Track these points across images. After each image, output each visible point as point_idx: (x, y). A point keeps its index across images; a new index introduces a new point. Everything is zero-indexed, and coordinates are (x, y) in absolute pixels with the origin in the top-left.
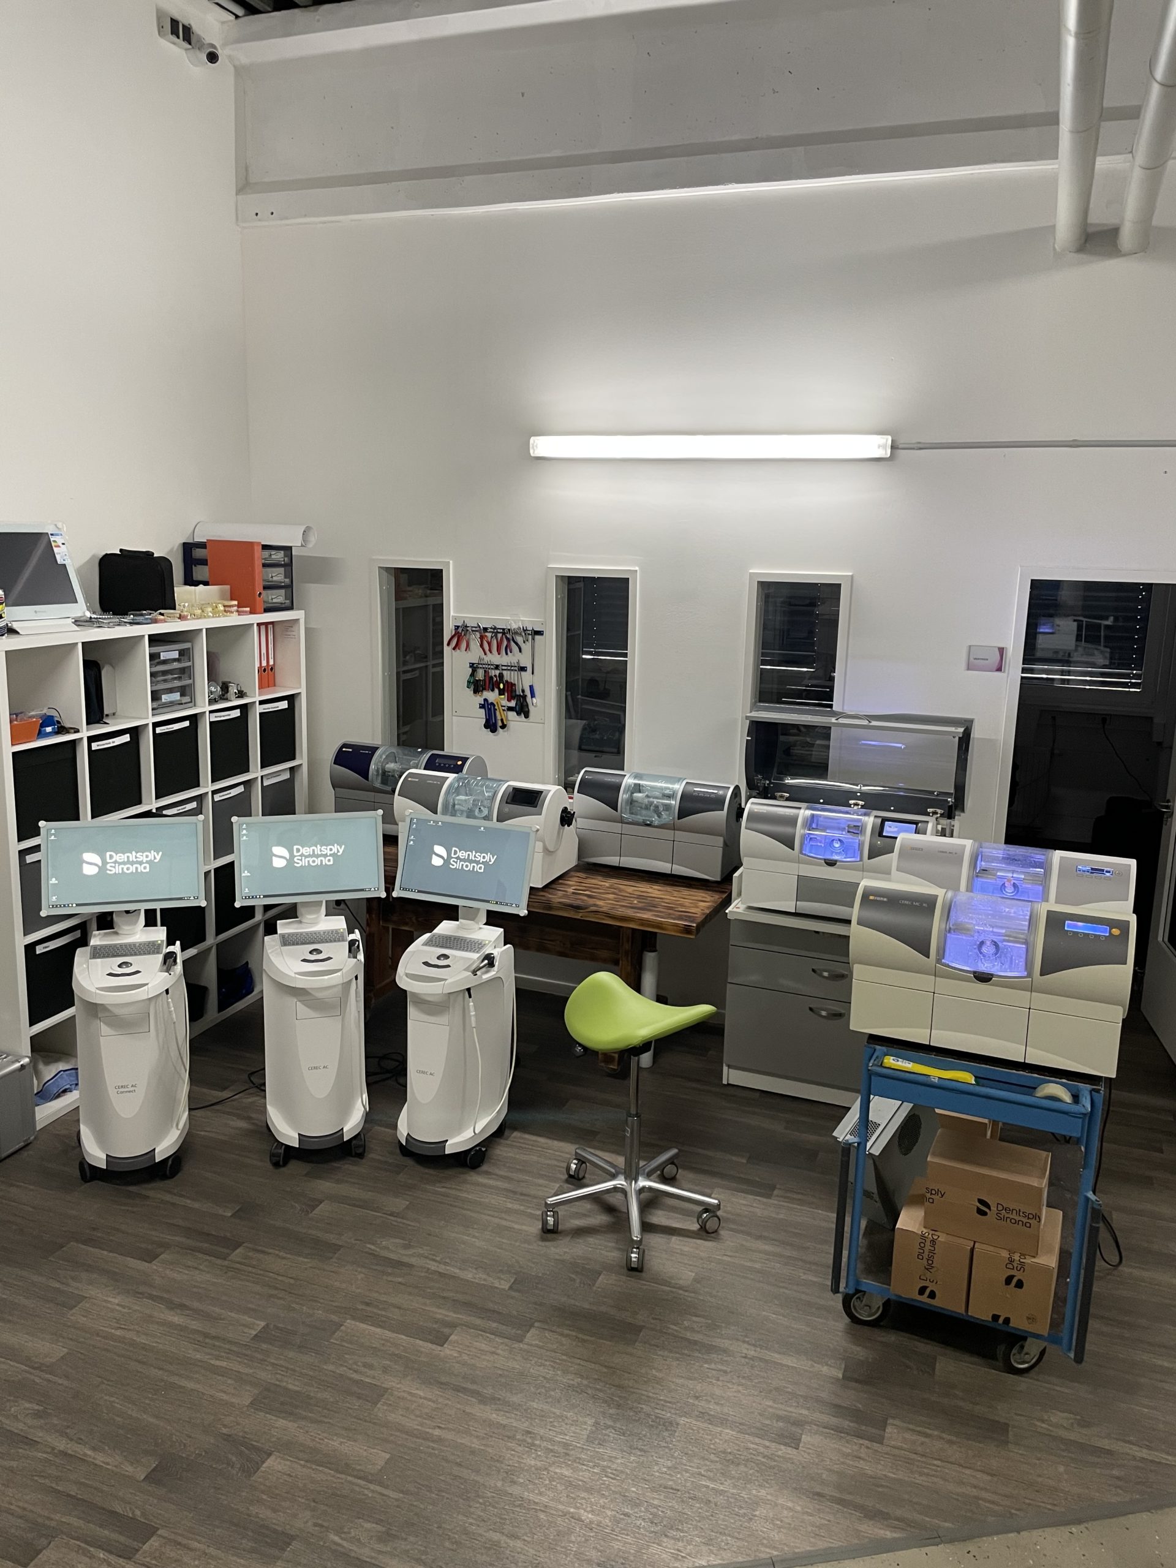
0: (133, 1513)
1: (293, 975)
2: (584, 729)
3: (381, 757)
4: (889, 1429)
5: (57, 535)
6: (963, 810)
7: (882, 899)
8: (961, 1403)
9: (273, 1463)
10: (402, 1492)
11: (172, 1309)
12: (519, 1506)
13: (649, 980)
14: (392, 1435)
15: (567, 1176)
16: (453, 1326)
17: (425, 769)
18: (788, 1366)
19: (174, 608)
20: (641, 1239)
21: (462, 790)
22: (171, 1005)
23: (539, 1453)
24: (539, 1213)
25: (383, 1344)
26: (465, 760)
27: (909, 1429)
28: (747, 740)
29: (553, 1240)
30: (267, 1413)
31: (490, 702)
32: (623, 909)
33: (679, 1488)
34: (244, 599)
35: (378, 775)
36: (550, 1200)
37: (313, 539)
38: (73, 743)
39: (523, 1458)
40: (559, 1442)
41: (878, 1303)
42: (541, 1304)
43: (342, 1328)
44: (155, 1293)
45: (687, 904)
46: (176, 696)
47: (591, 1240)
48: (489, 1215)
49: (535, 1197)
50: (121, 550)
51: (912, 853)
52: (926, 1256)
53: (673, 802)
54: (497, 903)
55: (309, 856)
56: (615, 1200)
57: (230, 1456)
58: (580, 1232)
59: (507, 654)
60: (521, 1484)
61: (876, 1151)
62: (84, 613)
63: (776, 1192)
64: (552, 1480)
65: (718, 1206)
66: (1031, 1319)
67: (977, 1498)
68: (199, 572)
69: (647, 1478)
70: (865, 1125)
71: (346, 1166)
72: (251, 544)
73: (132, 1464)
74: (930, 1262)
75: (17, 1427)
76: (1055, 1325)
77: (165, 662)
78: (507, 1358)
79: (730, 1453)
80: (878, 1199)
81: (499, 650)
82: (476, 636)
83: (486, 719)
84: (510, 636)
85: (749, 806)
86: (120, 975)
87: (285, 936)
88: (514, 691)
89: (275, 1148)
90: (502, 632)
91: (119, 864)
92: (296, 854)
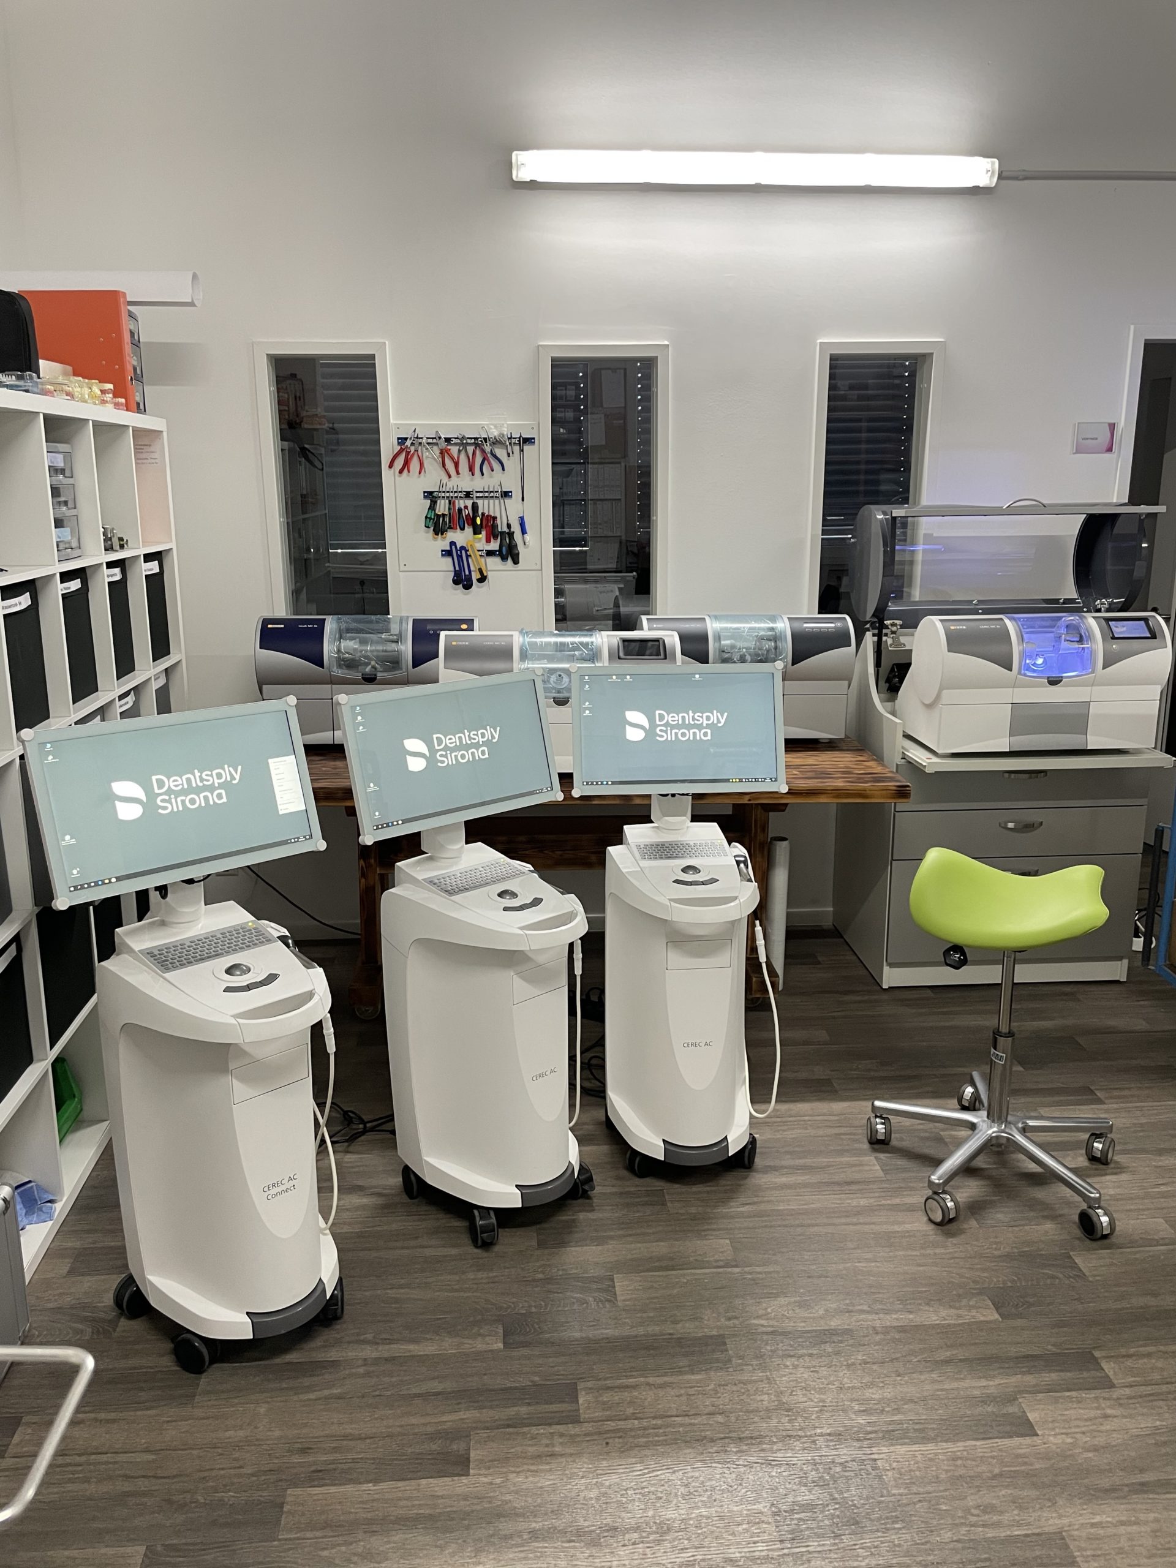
3: (335, 632)
31: (459, 545)
34: (119, 386)
35: (336, 658)
45: (854, 766)
46: (66, 534)
53: (781, 645)
55: (453, 749)
81: (471, 469)
82: (436, 449)
83: (455, 571)
84: (488, 449)
85: (939, 625)
86: (249, 988)
87: (437, 881)
88: (494, 526)
89: (481, 1219)
90: (474, 443)
91: (177, 794)
92: (437, 748)
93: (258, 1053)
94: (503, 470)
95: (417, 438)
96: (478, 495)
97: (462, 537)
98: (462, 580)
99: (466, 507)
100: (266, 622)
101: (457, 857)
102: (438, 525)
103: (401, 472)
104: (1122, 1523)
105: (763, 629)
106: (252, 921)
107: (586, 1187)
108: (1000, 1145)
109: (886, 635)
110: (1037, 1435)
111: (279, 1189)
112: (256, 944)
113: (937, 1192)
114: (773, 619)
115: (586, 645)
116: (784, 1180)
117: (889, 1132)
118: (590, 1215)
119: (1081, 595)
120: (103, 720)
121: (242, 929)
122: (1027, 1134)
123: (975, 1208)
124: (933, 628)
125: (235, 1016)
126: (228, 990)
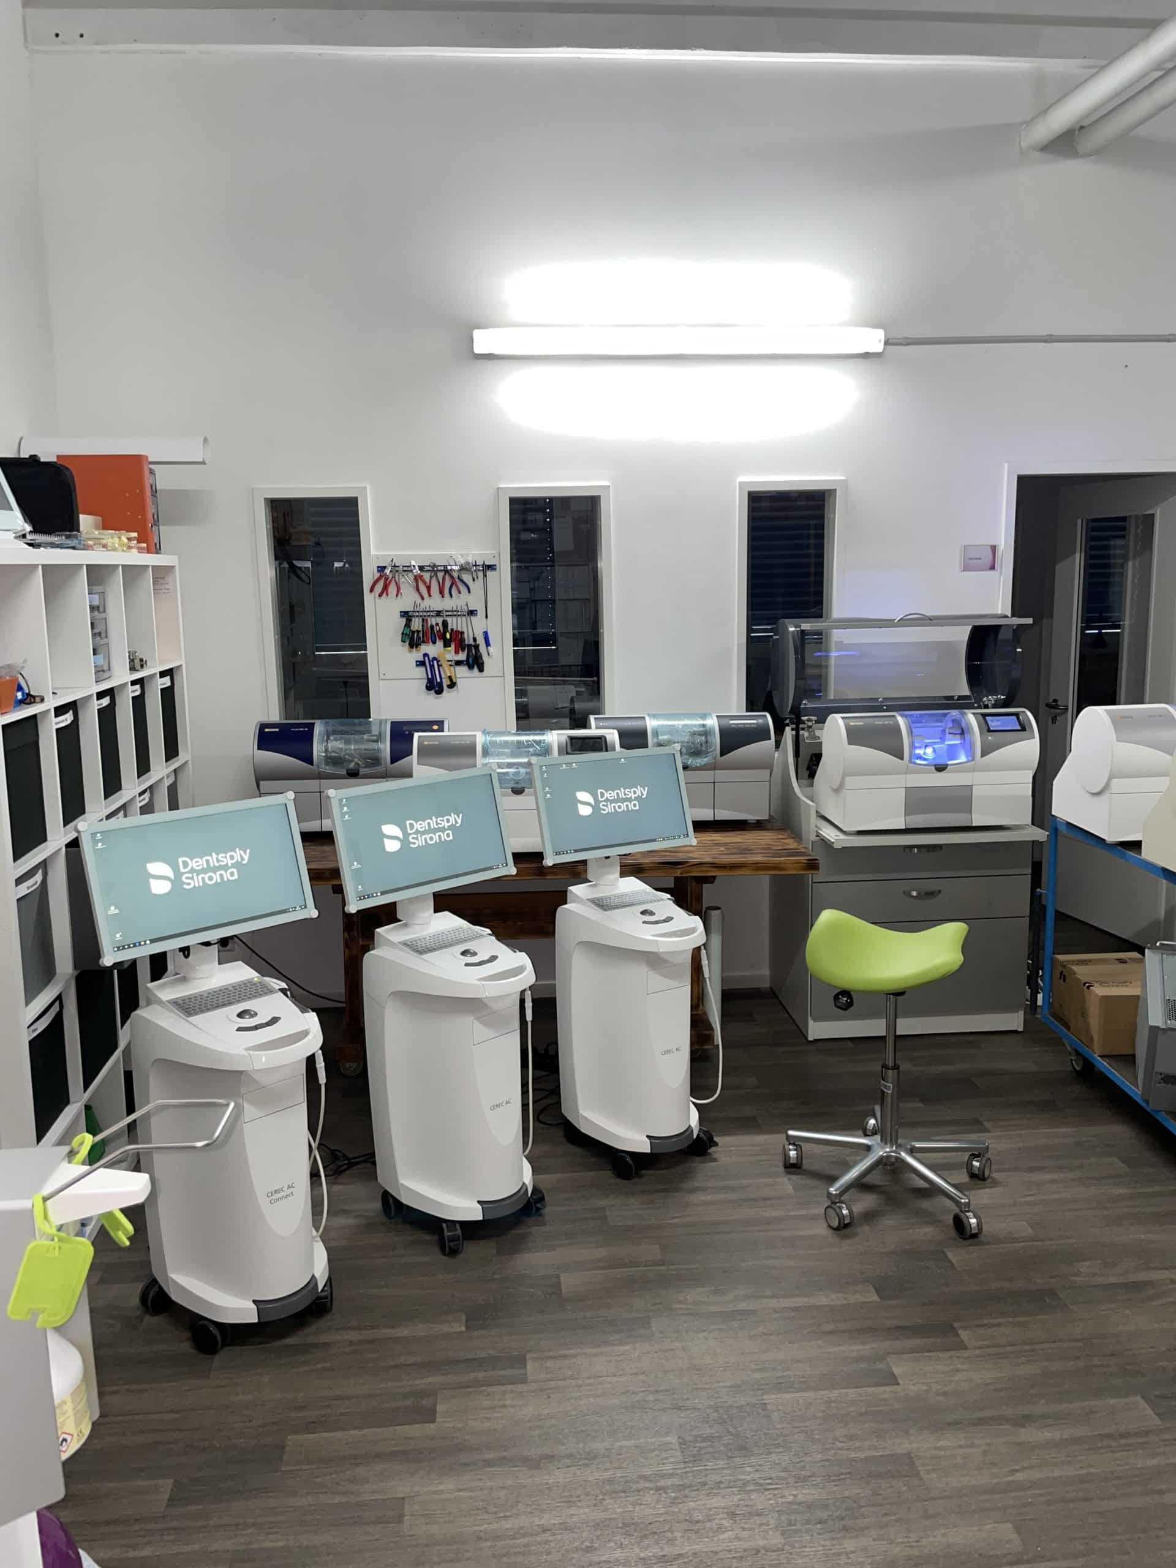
3: (324, 734)
13: (716, 943)
26: (440, 723)
31: (431, 657)
38: (36, 718)
45: (774, 844)
53: (709, 739)
55: (424, 832)
72: (137, 458)
81: (442, 592)
82: (410, 578)
83: (428, 679)
84: (455, 575)
85: (841, 722)
86: (256, 1028)
87: (409, 943)
88: (462, 640)
89: (448, 1231)
90: (444, 570)
91: (198, 872)
92: (409, 832)
93: (264, 1080)
94: (469, 592)
95: (394, 566)
96: (448, 614)
97: (434, 649)
98: (434, 686)
99: (437, 624)
100: (263, 726)
101: (427, 924)
102: (412, 640)
103: (380, 595)
104: (961, 1447)
105: (695, 726)
106: (257, 977)
107: (539, 1205)
108: (892, 1164)
109: (803, 729)
110: (898, 1384)
111: (282, 1194)
112: (261, 995)
113: (834, 1202)
114: (704, 716)
115: (538, 743)
116: (709, 1198)
117: (800, 1157)
118: (543, 1229)
119: (972, 691)
120: (125, 816)
121: (247, 984)
122: (914, 1154)
123: (869, 1216)
124: (837, 722)
125: (247, 1049)
126: (239, 1029)
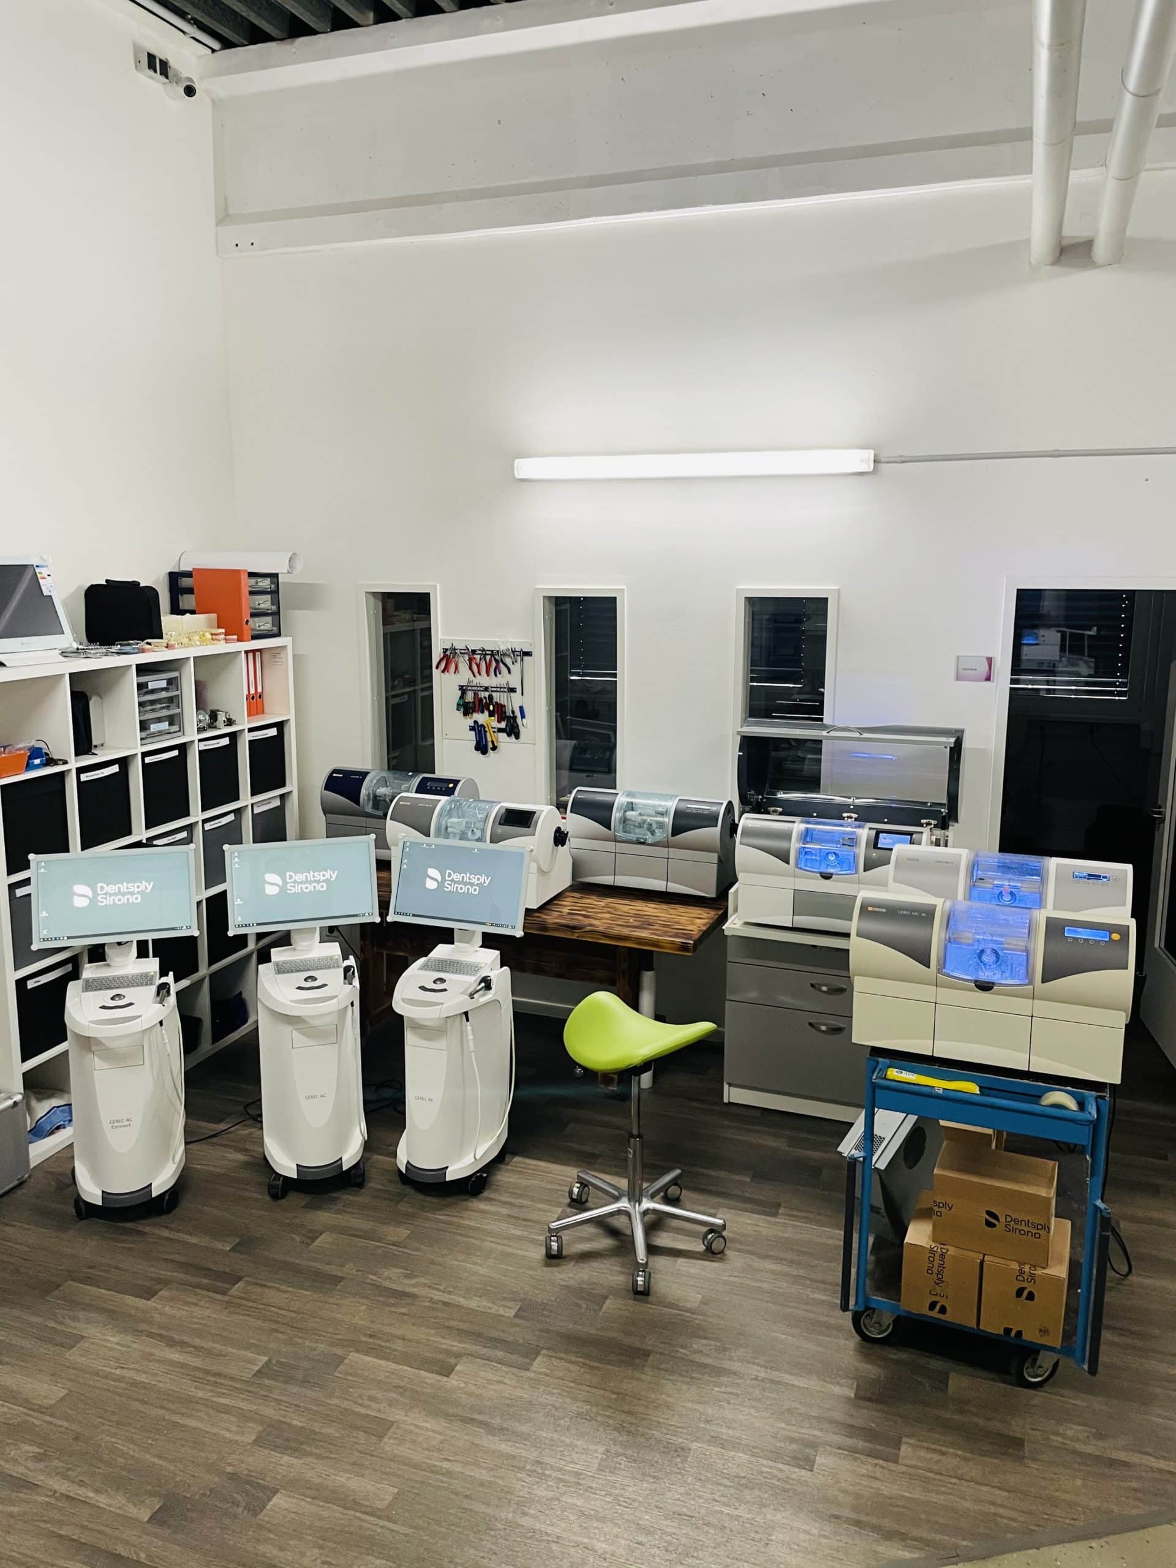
0: (138, 1556)
1: (289, 1003)
2: (575, 748)
3: (372, 781)
4: (903, 1448)
5: (43, 566)
6: (956, 820)
7: (880, 910)
8: (976, 1419)
9: (279, 1502)
10: (412, 1527)
11: (172, 1346)
12: (531, 1537)
13: (647, 999)
14: (399, 1469)
15: (569, 1200)
16: (458, 1356)
17: (416, 792)
18: (799, 1387)
19: (161, 638)
20: (647, 1262)
21: (455, 813)
22: (165, 1037)
23: (550, 1483)
24: (542, 1238)
25: (388, 1377)
26: (456, 782)
27: (924, 1447)
28: (739, 756)
29: (557, 1265)
30: (271, 1450)
31: (480, 723)
32: (619, 928)
33: (692, 1514)
34: (231, 626)
35: (369, 800)
36: (554, 1225)
37: (299, 566)
38: (61, 776)
39: (533, 1490)
40: (570, 1472)
41: (888, 1320)
42: (547, 1331)
43: (346, 1361)
44: (153, 1331)
45: (683, 922)
46: (164, 726)
47: (595, 1264)
48: (492, 1242)
49: (537, 1222)
50: (107, 581)
51: (910, 864)
52: (935, 1270)
53: (666, 820)
54: (492, 925)
55: (302, 883)
56: (619, 1222)
57: (235, 1495)
58: (586, 1257)
59: (496, 675)
60: (533, 1516)
61: (882, 1165)
62: (71, 644)
63: (781, 1211)
64: (563, 1510)
65: (724, 1227)
66: (1044, 1332)
67: (995, 1515)
68: (187, 601)
69: (660, 1505)
70: (870, 1139)
71: (345, 1197)
72: (236, 573)
73: (135, 1505)
74: (940, 1276)
75: (18, 1471)
76: (1067, 1336)
77: (153, 691)
78: (515, 1387)
79: (744, 1477)
80: (885, 1214)
81: (489, 671)
82: (465, 658)
83: (477, 741)
84: (499, 658)
86: (113, 1008)
87: (286, 964)
88: (503, 712)
90: (491, 654)
91: (111, 895)
92: (288, 881)
93: (110, 1044)
94: (509, 672)
95: (455, 649)
96: (493, 689)
97: (482, 718)
98: (482, 747)
99: (485, 698)
100: (335, 771)
101: (310, 950)
102: (467, 709)
103: (443, 672)
106: (155, 972)
107: (356, 1180)
111: (121, 1124)
112: (143, 985)
114: (666, 797)
121: (146, 975)
126: (103, 1007)
